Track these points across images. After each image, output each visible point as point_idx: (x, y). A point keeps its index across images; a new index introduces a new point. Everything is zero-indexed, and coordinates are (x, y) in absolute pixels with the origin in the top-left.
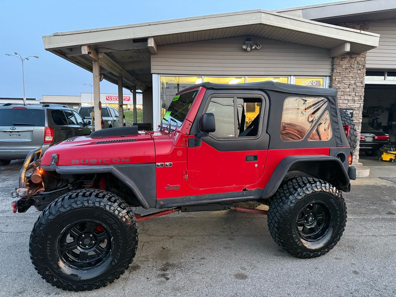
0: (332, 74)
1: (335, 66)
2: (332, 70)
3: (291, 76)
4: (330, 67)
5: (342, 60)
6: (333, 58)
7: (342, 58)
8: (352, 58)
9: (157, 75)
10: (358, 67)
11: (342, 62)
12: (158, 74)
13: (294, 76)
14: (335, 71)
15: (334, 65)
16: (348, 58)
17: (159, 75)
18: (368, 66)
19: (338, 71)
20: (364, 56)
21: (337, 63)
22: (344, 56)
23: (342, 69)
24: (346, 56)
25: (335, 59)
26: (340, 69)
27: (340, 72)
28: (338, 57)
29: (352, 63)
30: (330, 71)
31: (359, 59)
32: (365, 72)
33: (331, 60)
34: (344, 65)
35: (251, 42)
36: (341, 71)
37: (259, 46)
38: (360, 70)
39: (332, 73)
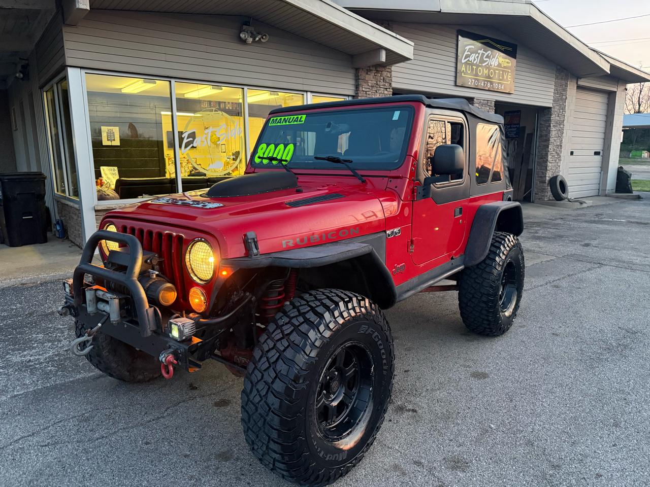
0: (356, 94)
1: (361, 82)
2: (357, 87)
3: (307, 91)
4: (353, 82)
5: (367, 74)
6: (357, 70)
7: (367, 70)
8: (377, 71)
9: (79, 69)
10: (385, 86)
11: (367, 77)
12: (81, 68)
13: (311, 92)
14: (361, 89)
15: (359, 79)
16: (374, 72)
17: (83, 71)
18: (394, 85)
19: (364, 89)
20: (389, 70)
21: (362, 78)
22: (368, 68)
23: (369, 87)
24: (371, 69)
25: (360, 71)
26: (366, 87)
27: (366, 92)
28: (363, 69)
29: (377, 79)
30: (353, 88)
31: (385, 74)
32: (392, 93)
33: (353, 71)
34: (370, 82)
35: (251, 29)
36: (368, 90)
37: (264, 37)
38: (387, 90)
39: (356, 92)
